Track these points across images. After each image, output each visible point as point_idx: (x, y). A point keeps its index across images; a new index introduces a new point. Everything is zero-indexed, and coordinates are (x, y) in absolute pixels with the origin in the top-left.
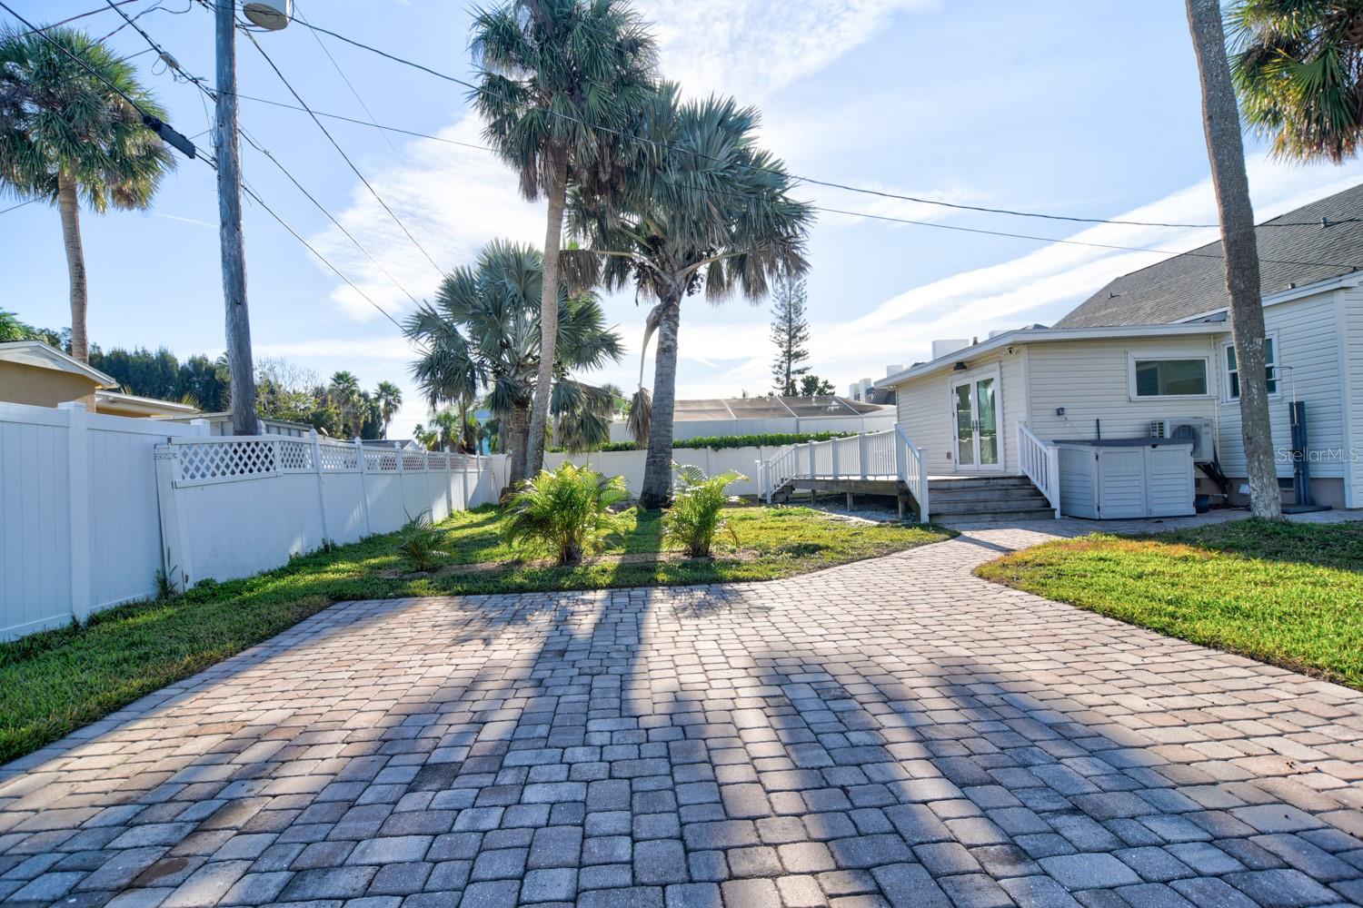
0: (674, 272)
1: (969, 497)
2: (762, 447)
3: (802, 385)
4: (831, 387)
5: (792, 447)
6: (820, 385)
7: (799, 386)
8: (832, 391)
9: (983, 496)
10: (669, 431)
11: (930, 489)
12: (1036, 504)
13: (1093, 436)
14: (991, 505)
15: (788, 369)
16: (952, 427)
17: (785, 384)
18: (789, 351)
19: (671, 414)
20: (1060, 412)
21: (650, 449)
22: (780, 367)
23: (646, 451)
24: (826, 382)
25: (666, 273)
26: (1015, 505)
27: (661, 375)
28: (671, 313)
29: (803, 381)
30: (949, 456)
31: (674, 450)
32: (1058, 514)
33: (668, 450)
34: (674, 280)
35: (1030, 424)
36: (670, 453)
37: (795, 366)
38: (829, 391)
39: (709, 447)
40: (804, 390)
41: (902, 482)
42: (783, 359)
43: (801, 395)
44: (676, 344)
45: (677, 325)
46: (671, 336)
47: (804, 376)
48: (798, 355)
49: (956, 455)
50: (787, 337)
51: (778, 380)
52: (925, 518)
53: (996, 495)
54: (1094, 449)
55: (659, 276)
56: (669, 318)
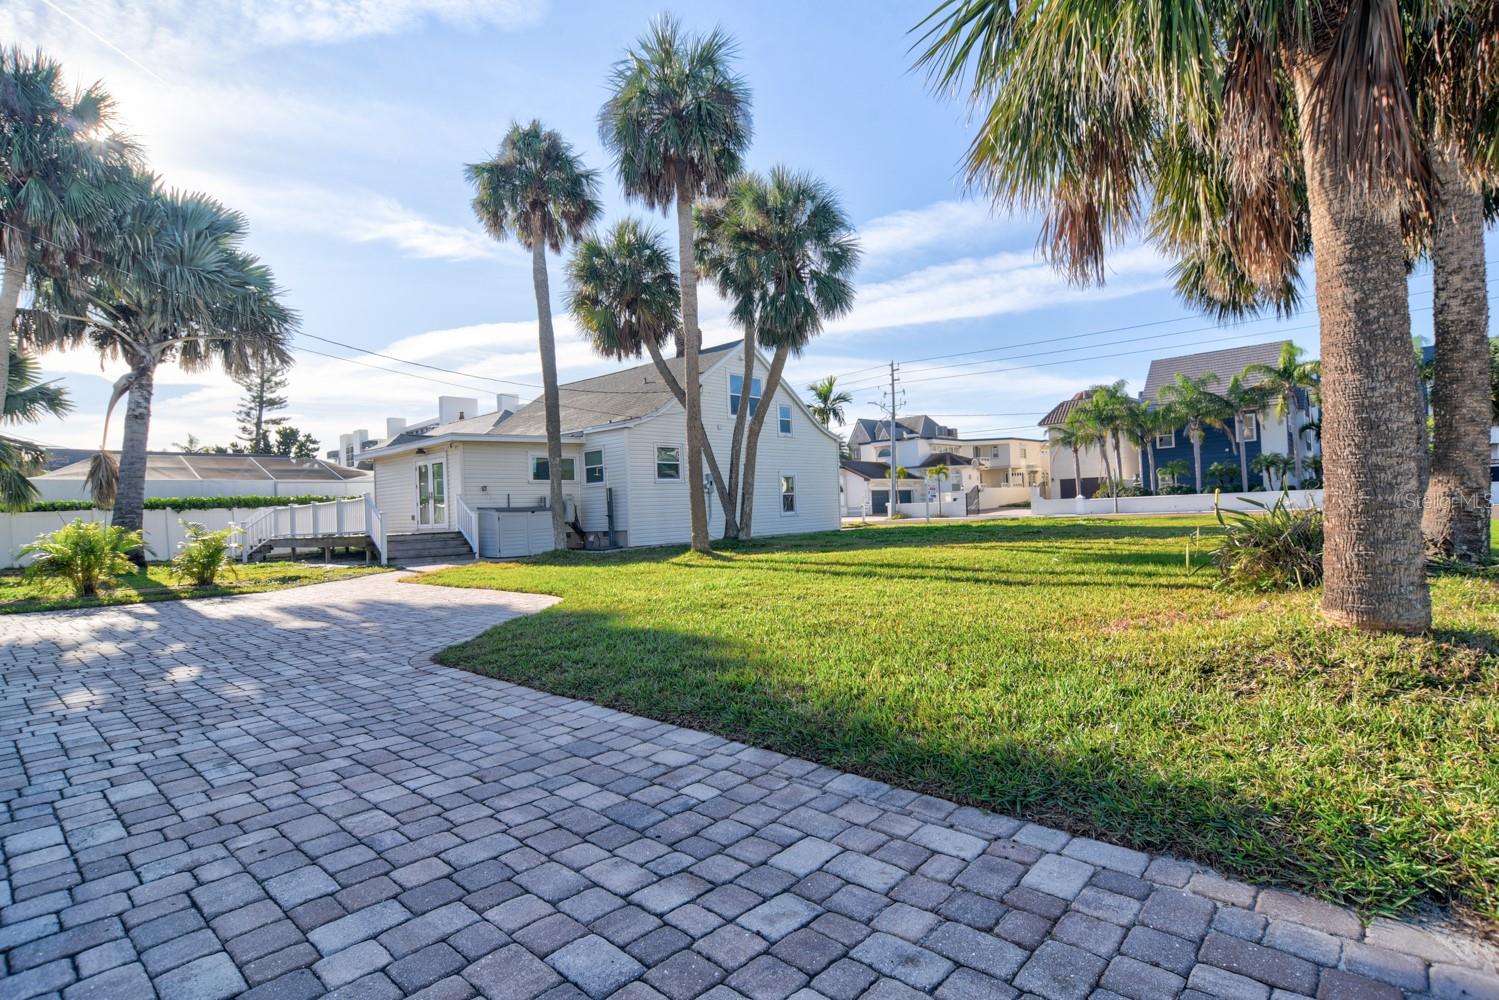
0: (149, 344)
1: (419, 546)
2: (235, 509)
3: (278, 438)
4: (314, 442)
5: (271, 509)
6: (301, 438)
7: (274, 438)
8: (316, 446)
9: (428, 545)
10: (140, 494)
11: (389, 542)
12: (465, 549)
13: (505, 505)
14: (433, 552)
15: (259, 418)
16: (414, 496)
17: (254, 436)
18: (261, 397)
19: (142, 477)
20: (484, 488)
21: (117, 509)
22: (248, 414)
23: (112, 512)
24: (309, 436)
25: (139, 344)
26: (450, 551)
27: (132, 440)
28: (144, 382)
29: (279, 432)
30: (413, 518)
31: (145, 511)
32: (477, 555)
33: (139, 511)
34: (149, 352)
35: (464, 497)
36: (142, 514)
37: (267, 415)
38: (312, 446)
39: (168, 509)
40: (280, 443)
41: (369, 537)
42: (253, 405)
43: (275, 450)
44: (149, 412)
45: (150, 394)
46: (144, 404)
47: (280, 427)
48: (272, 403)
49: (418, 518)
50: (258, 381)
51: (244, 429)
52: (384, 561)
53: (438, 544)
54: (496, 514)
55: (131, 346)
56: (141, 386)
